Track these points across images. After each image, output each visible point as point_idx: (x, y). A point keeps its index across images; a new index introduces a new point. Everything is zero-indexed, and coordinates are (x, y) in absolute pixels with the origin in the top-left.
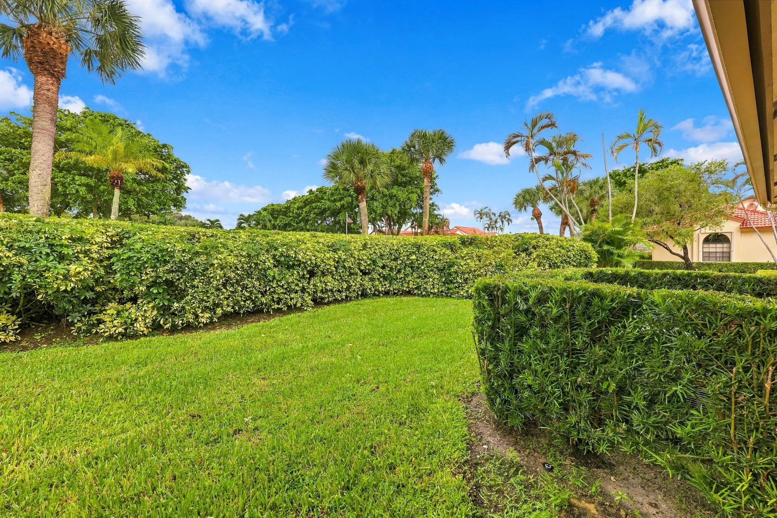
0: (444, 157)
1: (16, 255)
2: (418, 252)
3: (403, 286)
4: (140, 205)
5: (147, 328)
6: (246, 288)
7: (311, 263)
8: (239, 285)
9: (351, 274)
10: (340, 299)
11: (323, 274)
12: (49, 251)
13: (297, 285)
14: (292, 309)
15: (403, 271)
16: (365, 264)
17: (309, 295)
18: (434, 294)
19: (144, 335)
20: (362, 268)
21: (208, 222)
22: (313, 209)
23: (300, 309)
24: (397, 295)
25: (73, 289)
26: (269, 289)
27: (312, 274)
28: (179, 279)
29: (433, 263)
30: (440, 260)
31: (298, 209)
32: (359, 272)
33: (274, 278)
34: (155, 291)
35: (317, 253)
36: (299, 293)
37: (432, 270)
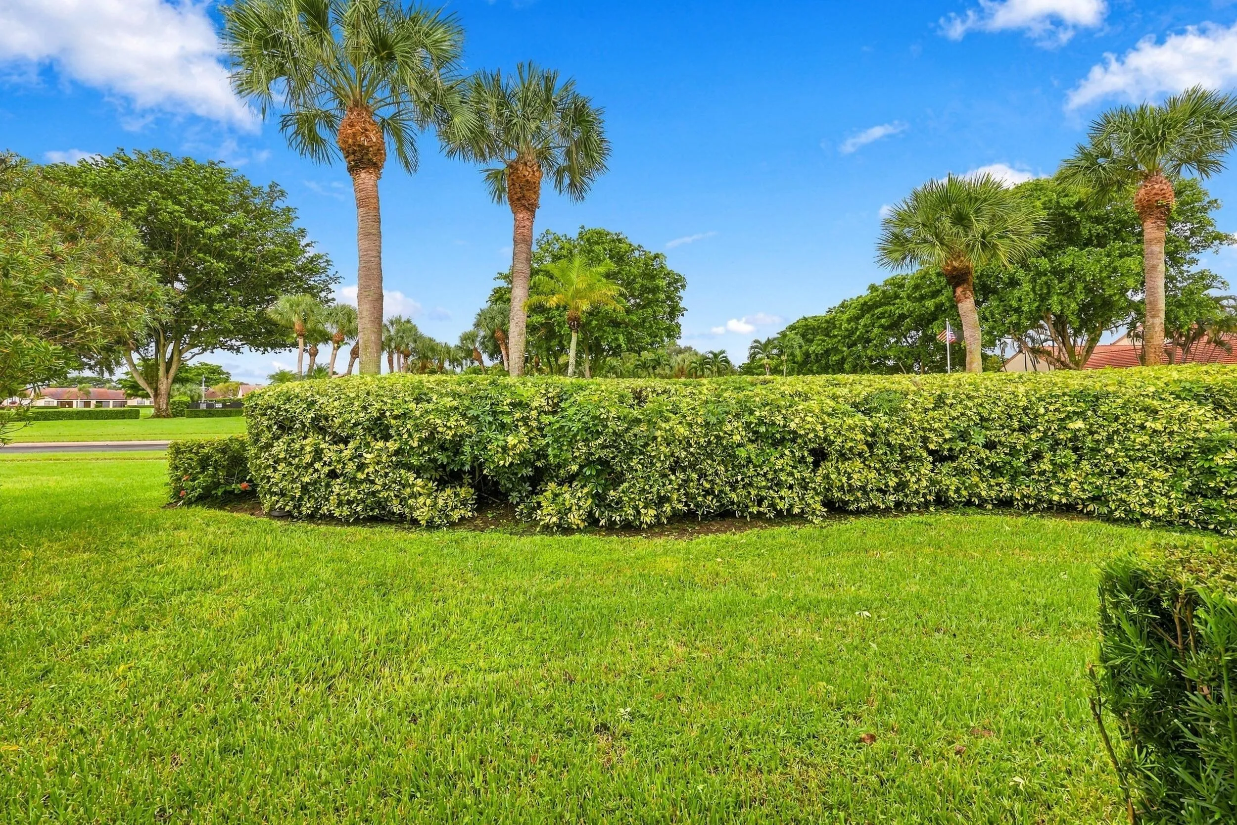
0: (1212, 156)
1: (468, 424)
2: (1095, 411)
3: (1052, 492)
4: (630, 340)
5: (583, 521)
6: (706, 476)
7: (816, 436)
8: (694, 469)
9: (905, 459)
10: (882, 506)
11: (843, 457)
12: (491, 419)
13: (791, 474)
14: (784, 517)
15: (1048, 456)
16: (940, 440)
17: (817, 494)
18: (1156, 519)
19: (579, 530)
20: (932, 447)
21: (711, 356)
22: (879, 318)
23: (801, 518)
24: (1035, 511)
25: (511, 464)
26: (743, 480)
27: (820, 456)
28: (613, 458)
29: (1146, 439)
30: (1171, 433)
31: (849, 321)
32: (925, 454)
33: (749, 460)
34: (588, 473)
35: (826, 419)
36: (797, 488)
37: (1143, 459)
